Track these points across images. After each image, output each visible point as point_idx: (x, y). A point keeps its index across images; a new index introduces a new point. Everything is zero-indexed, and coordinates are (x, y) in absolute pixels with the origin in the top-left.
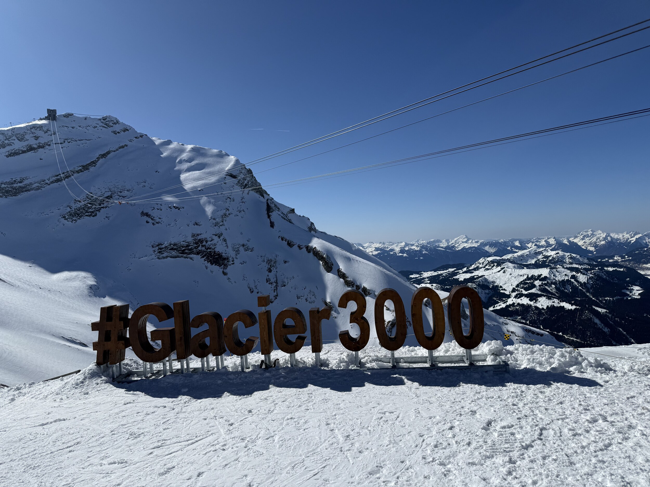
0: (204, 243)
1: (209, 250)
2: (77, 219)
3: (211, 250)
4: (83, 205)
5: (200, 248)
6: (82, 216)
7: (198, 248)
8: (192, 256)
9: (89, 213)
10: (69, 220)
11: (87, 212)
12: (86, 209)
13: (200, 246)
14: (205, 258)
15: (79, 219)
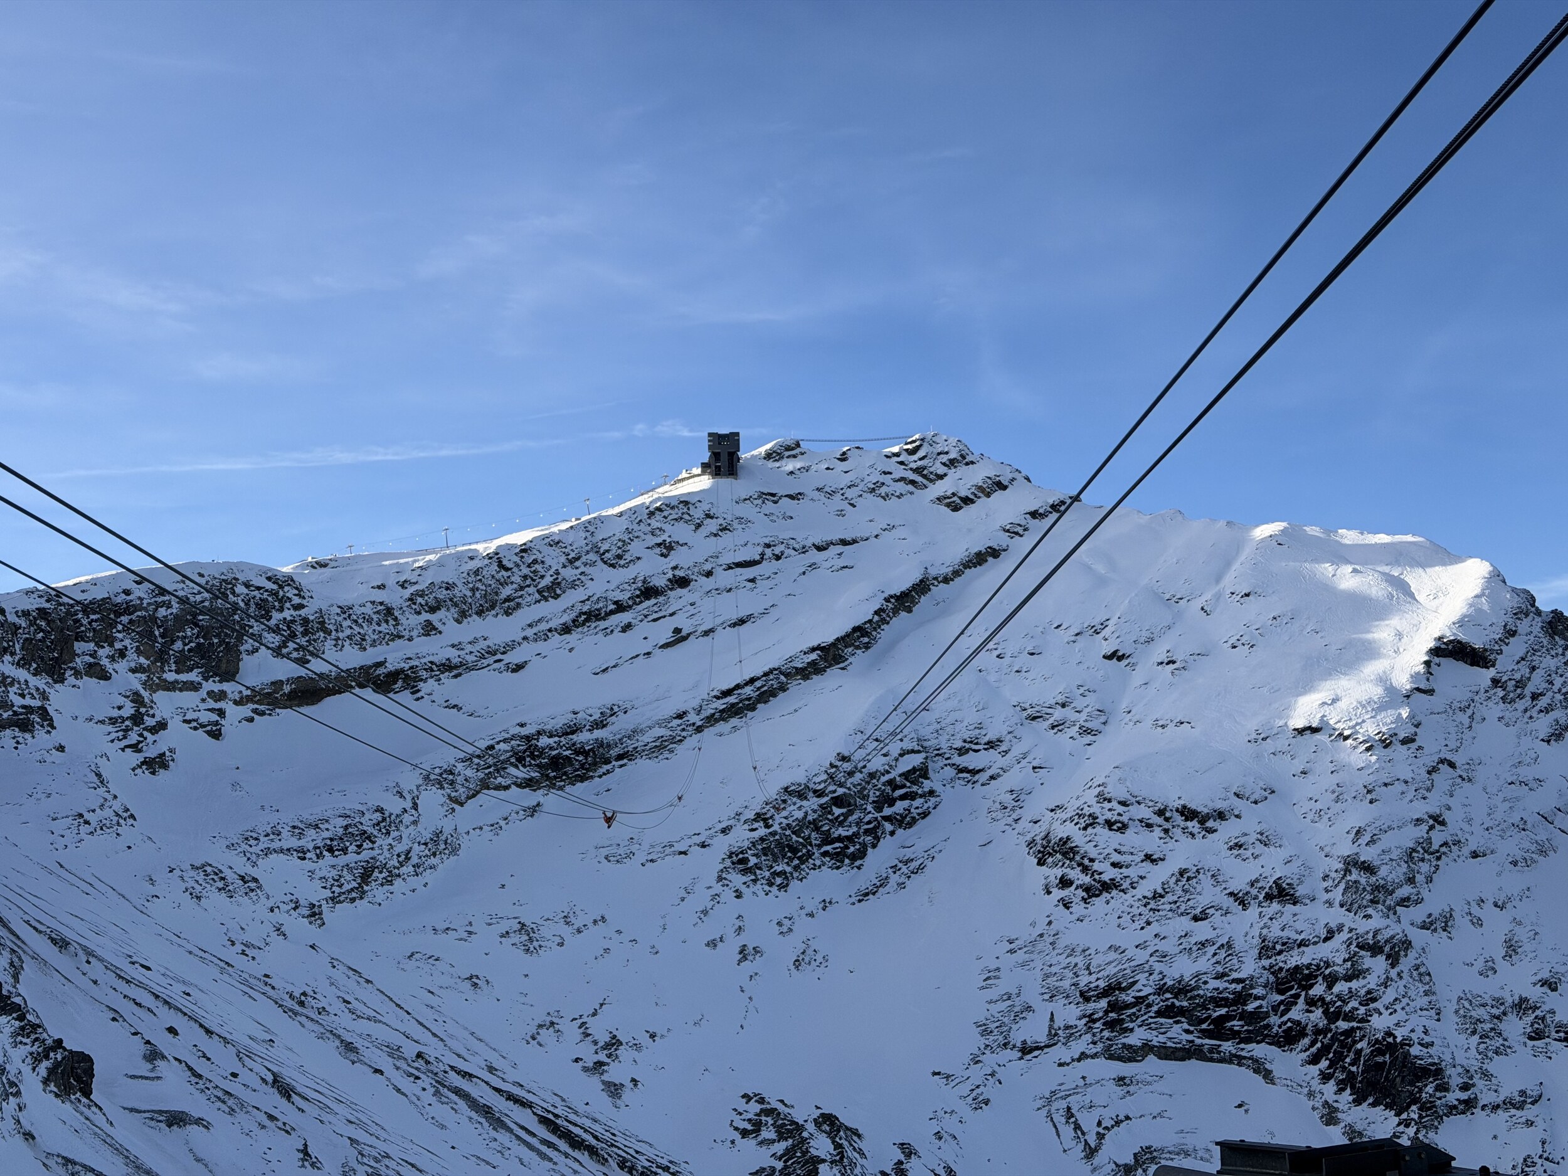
0: (1318, 990)
1: (1343, 1025)
2: (788, 869)
3: (1355, 1024)
4: (815, 811)
5: (1296, 1013)
6: (810, 855)
7: (1287, 1010)
8: (1259, 1050)
9: (837, 845)
10: (758, 872)
11: (827, 840)
12: (826, 828)
13: (1301, 1000)
14: (1324, 1064)
15: (796, 868)
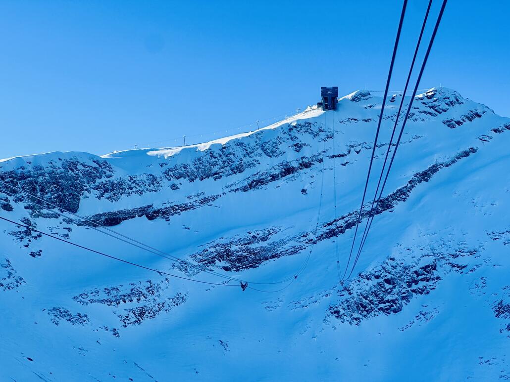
2: (360, 316)
4: (375, 286)
6: (372, 309)
9: (387, 304)
10: (345, 317)
11: (382, 301)
12: (381, 295)
15: (365, 316)
